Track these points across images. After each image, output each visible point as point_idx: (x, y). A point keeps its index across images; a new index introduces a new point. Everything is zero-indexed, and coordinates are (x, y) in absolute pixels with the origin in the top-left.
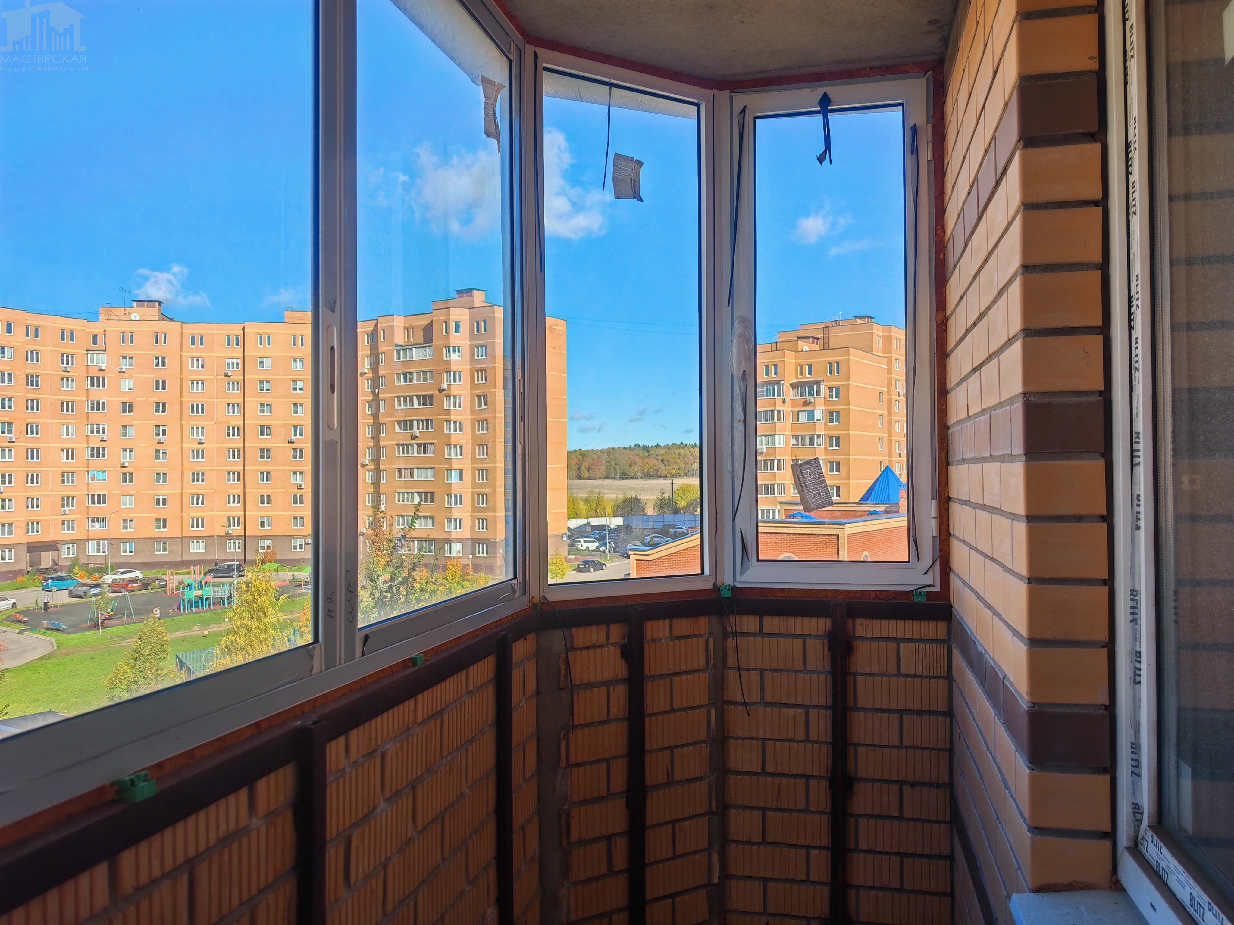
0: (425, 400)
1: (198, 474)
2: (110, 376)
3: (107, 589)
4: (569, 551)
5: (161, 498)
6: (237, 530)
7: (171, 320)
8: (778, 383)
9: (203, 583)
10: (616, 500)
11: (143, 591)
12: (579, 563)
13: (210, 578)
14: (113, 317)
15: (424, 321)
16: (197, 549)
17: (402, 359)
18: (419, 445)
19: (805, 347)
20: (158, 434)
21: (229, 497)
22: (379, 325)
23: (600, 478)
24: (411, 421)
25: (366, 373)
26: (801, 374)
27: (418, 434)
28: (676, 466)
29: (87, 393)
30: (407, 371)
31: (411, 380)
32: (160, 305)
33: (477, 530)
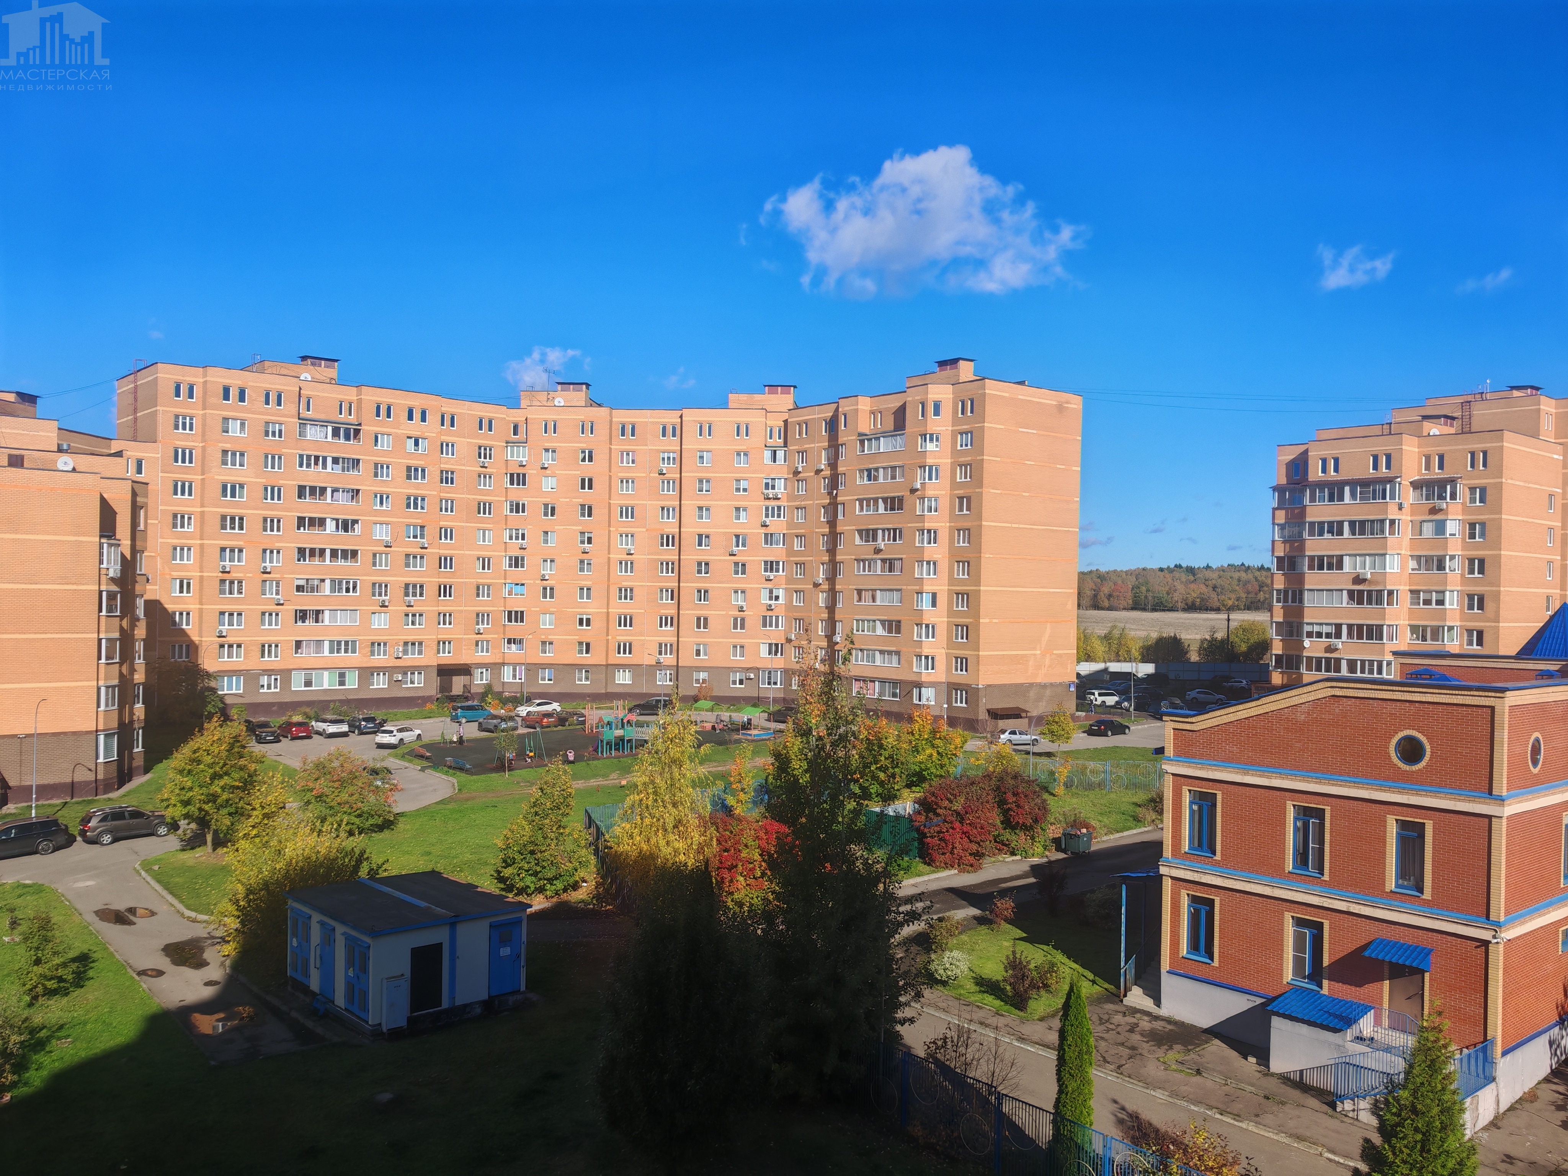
0: (894, 504)
1: (626, 590)
2: (531, 472)
3: (520, 723)
4: (1077, 706)
5: (585, 617)
6: (668, 659)
7: (600, 405)
8: (1391, 480)
9: (625, 721)
10: (1146, 638)
11: (560, 728)
12: (1091, 722)
13: (634, 717)
14: (535, 403)
15: (894, 403)
16: (623, 679)
17: (866, 452)
18: (884, 561)
19: (1434, 429)
20: (582, 542)
21: (661, 618)
22: (840, 410)
23: (1124, 609)
24: (875, 531)
25: (822, 470)
26: (1428, 468)
27: (882, 547)
28: (1233, 596)
29: (507, 492)
30: (871, 466)
31: (876, 478)
32: (587, 388)
33: (954, 672)
